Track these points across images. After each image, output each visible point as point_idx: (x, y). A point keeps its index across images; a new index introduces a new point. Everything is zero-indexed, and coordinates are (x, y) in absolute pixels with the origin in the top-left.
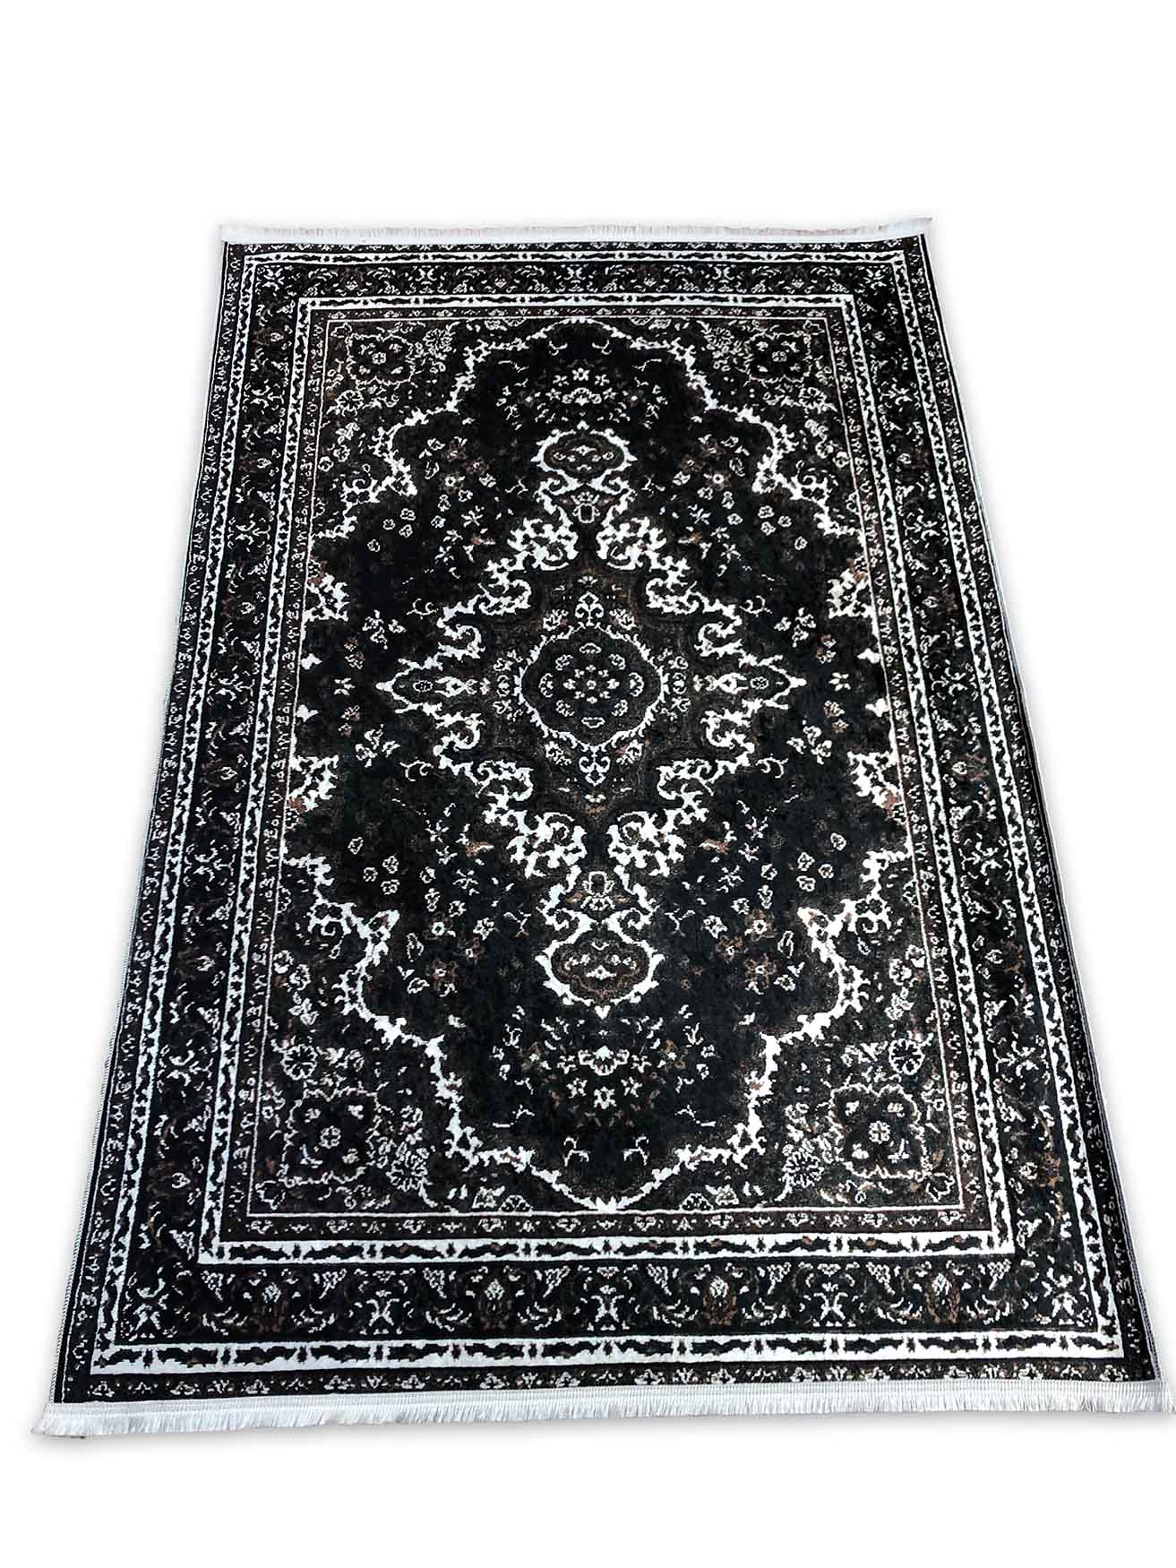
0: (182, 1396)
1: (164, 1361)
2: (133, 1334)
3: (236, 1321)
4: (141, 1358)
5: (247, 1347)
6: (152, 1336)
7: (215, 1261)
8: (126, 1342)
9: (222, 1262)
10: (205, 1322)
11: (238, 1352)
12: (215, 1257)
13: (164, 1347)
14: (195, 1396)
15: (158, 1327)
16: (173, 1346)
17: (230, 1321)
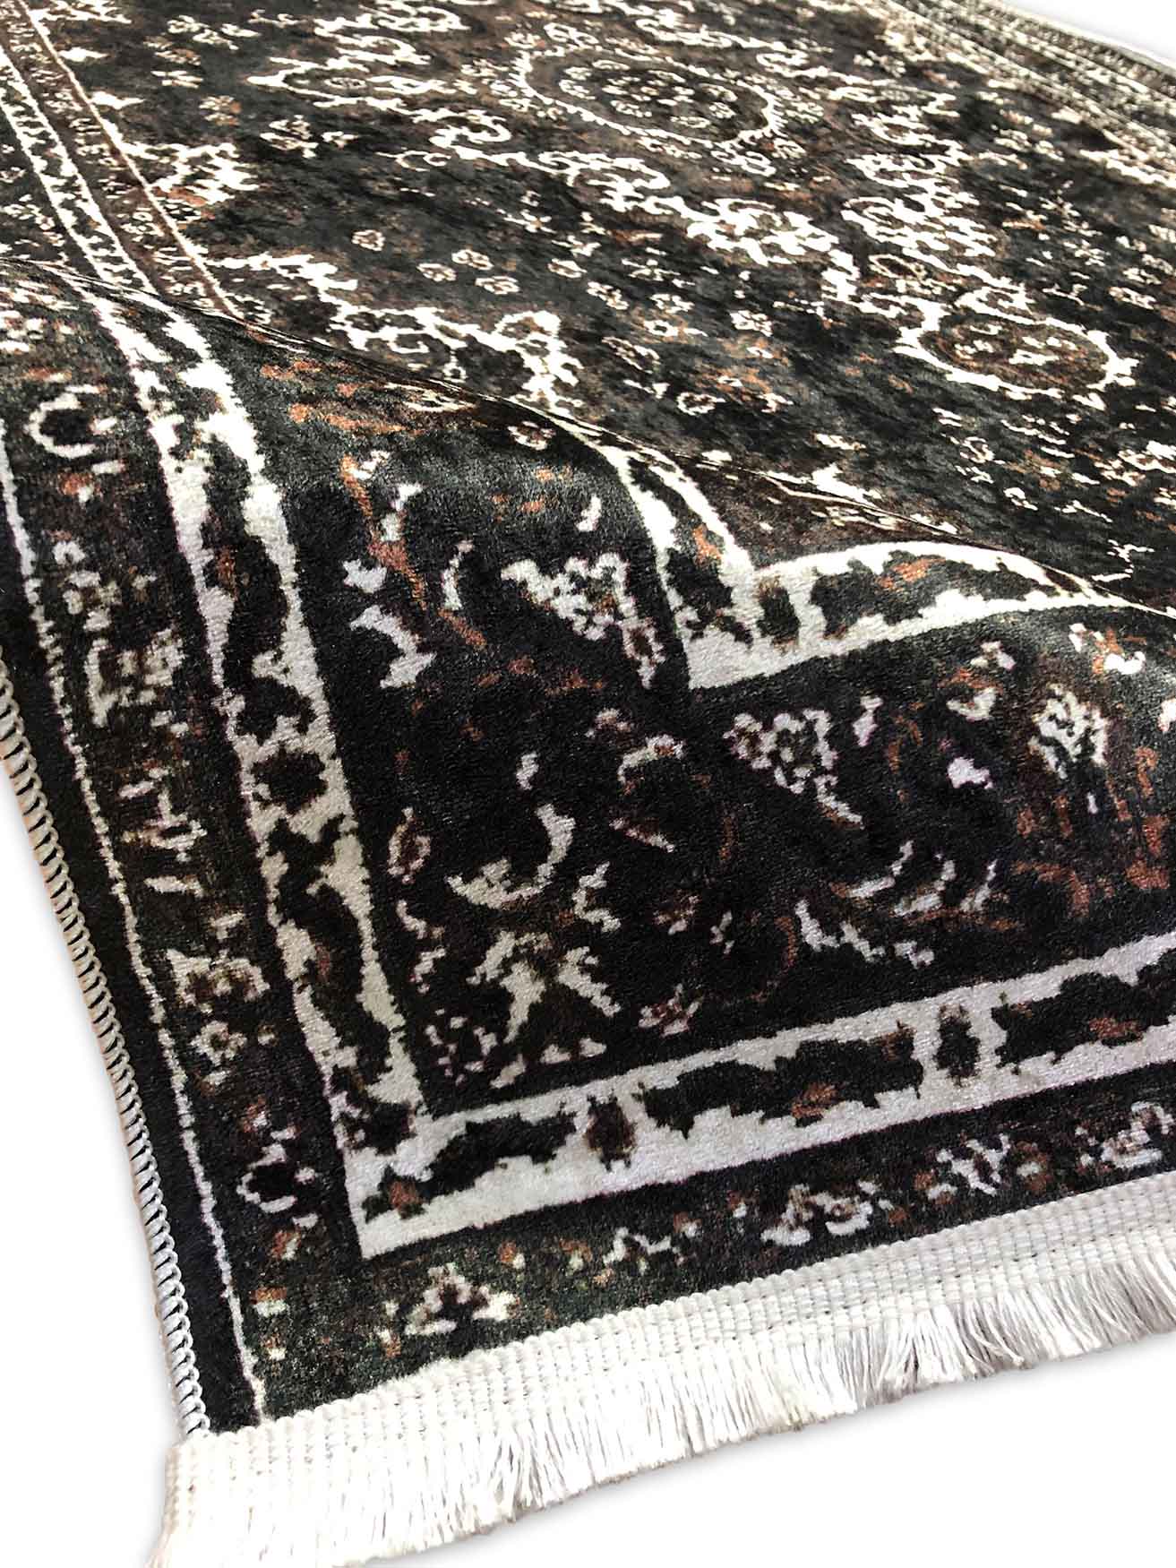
0: (823, 1246)
1: (685, 1126)
2: (501, 1057)
3: (953, 895)
4: (576, 1140)
5: (1039, 986)
6: (592, 1048)
7: (764, 660)
8: (478, 1092)
9: (797, 655)
10: (812, 934)
11: (1002, 1016)
12: (762, 643)
13: (663, 1075)
14: (878, 1233)
15: (610, 1009)
16: (704, 1059)
17: (927, 902)
